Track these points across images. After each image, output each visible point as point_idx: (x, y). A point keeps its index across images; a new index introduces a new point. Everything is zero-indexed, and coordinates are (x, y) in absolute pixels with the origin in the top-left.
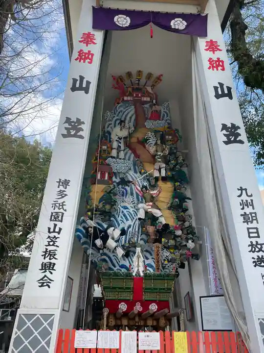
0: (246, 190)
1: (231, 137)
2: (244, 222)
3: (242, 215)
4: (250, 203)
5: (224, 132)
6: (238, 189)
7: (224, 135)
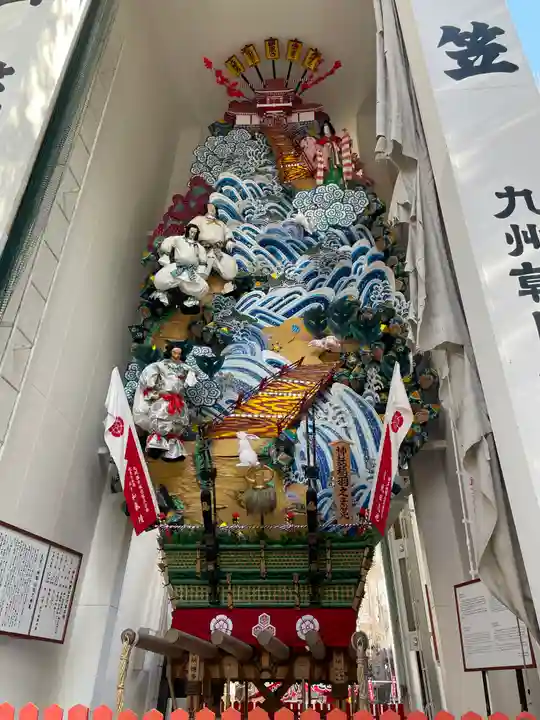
0: (527, 194)
1: (472, 59)
2: (522, 293)
3: (513, 273)
4: (524, 233)
5: (451, 47)
6: (499, 195)
7: (451, 55)
